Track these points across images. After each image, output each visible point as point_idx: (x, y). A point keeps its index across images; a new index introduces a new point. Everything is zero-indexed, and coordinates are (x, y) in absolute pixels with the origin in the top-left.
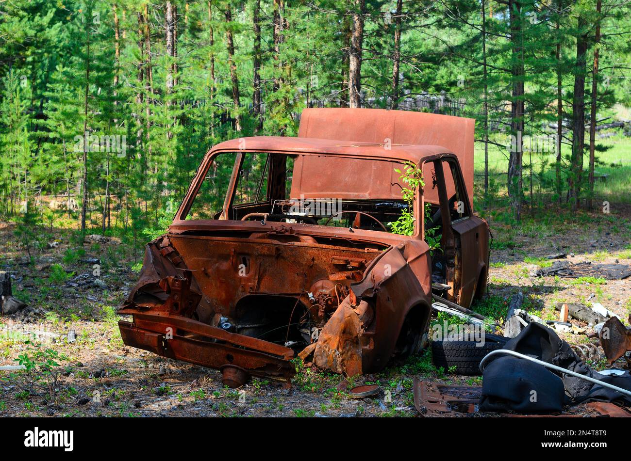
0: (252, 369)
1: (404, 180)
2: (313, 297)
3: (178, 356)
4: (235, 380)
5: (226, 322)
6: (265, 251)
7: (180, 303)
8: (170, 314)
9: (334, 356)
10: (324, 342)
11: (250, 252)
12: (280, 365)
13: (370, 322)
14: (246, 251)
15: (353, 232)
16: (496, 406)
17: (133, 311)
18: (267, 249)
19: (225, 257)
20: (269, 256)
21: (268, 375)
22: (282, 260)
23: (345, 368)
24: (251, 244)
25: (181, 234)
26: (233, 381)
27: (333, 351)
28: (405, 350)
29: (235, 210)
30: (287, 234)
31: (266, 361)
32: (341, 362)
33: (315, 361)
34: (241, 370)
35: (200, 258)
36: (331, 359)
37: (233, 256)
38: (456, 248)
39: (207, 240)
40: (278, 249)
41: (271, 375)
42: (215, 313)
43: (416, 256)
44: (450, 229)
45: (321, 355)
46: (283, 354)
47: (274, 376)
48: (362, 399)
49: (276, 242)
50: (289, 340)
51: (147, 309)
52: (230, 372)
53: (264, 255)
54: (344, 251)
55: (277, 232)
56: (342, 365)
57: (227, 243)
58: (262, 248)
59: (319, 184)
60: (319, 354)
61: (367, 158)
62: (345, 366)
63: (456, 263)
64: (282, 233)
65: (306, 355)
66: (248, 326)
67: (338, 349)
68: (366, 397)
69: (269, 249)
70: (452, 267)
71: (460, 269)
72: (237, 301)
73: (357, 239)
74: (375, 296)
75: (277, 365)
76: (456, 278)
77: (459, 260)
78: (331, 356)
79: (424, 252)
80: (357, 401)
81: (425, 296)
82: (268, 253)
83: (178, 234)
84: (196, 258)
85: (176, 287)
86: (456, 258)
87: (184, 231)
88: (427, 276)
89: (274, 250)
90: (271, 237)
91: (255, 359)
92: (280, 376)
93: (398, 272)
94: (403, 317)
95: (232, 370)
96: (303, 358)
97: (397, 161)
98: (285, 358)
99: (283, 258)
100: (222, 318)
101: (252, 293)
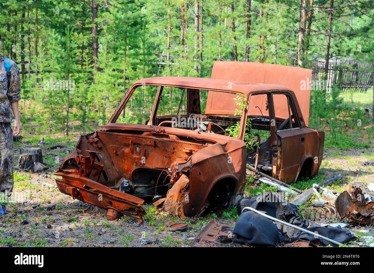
0: (122, 210)
1: (237, 104)
2: (171, 170)
3: (85, 200)
4: (112, 216)
5: (127, 183)
6: (148, 143)
7: (85, 170)
8: (81, 176)
9: (175, 205)
10: (170, 197)
11: (140, 143)
12: (136, 209)
13: (187, 186)
14: (139, 142)
15: (200, 133)
16: (239, 240)
17: (61, 173)
18: (149, 141)
19: (127, 145)
20: (151, 146)
21: (131, 214)
22: (158, 148)
23: (180, 213)
24: (141, 138)
25: (106, 131)
26: (111, 216)
27: (175, 203)
28: (226, 204)
29: (157, 119)
30: (162, 133)
31: (129, 206)
32: (178, 209)
33: (164, 208)
34: (116, 210)
35: (114, 145)
36: (173, 207)
37: (131, 145)
38: (278, 146)
39: (118, 135)
40: (155, 142)
41: (132, 214)
42: (121, 177)
43: (234, 150)
44: (275, 134)
45: (168, 205)
46: (138, 203)
47: (134, 215)
48: (175, 231)
49: (154, 138)
50: (157, 194)
51: (69, 173)
52: (110, 212)
53: (148, 145)
54: (190, 144)
55: (156, 132)
56: (178, 211)
57: (128, 137)
58: (147, 141)
59: (221, 106)
60: (166, 203)
61: (218, 90)
62: (180, 211)
63: (279, 155)
64: (159, 132)
65: (158, 204)
66: (141, 186)
67: (177, 202)
68: (177, 230)
69: (150, 142)
70: (276, 157)
71: (281, 158)
72: (133, 171)
73: (201, 138)
74: (188, 171)
75: (135, 209)
76: (278, 164)
77: (281, 153)
78: (173, 205)
79: (241, 147)
80: (171, 233)
81: (235, 174)
82: (150, 144)
83: (104, 131)
84: (112, 145)
85: (82, 161)
86: (279, 151)
87: (107, 129)
88: (240, 161)
89: (153, 142)
90: (154, 135)
91: (124, 205)
92: (137, 215)
93: (210, 158)
94: (212, 185)
95: (111, 210)
96: (156, 205)
97: (234, 93)
98: (139, 205)
99: (158, 147)
100: (125, 180)
101: (141, 167)
